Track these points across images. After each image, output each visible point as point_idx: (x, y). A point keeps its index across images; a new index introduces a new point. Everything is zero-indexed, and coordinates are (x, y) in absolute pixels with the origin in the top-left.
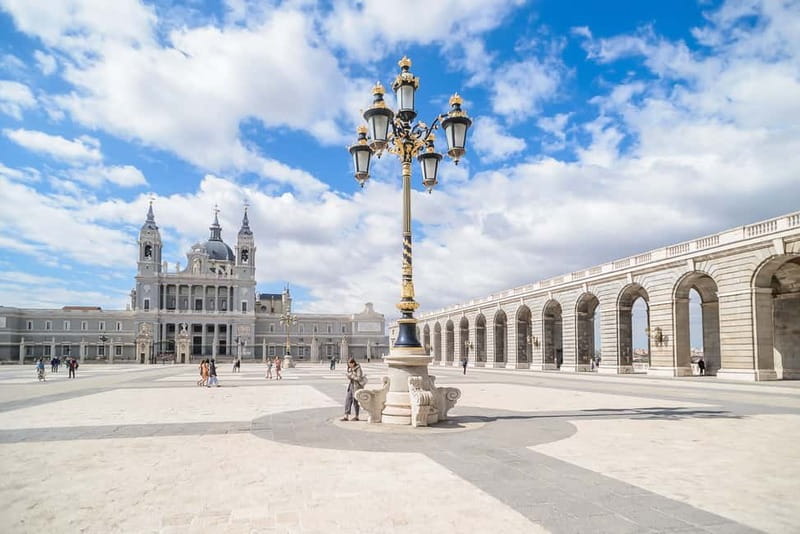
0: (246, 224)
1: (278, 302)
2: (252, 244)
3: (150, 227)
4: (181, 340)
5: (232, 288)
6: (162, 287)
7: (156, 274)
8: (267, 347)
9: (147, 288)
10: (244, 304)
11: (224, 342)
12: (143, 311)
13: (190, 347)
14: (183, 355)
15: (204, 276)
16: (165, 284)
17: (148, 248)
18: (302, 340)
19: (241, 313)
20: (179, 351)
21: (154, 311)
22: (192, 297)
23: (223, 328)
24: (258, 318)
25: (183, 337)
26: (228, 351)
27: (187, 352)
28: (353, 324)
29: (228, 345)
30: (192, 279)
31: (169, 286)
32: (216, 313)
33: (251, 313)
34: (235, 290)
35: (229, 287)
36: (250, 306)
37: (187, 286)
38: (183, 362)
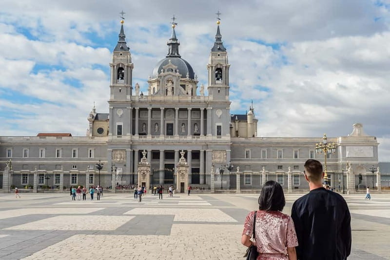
0: (219, 39)
1: (243, 124)
2: (226, 61)
3: (122, 48)
4: (181, 168)
5: (205, 111)
6: (134, 110)
7: (128, 97)
8: (242, 176)
9: (120, 112)
10: (219, 128)
11: (198, 170)
12: (115, 137)
13: (189, 175)
14: (182, 184)
15: (176, 98)
16: (137, 108)
17: (120, 69)
18: (280, 167)
19: (215, 138)
20: (178, 180)
21: (127, 137)
22: (164, 121)
23: (196, 155)
24: (234, 143)
25: (183, 166)
26: (201, 180)
27: (187, 181)
28: (340, 148)
29: (201, 173)
30: (165, 102)
31: (141, 109)
32: (189, 138)
33: (226, 138)
34: (209, 113)
35: (202, 109)
36: (225, 130)
37: (159, 110)
38: (182, 191)
